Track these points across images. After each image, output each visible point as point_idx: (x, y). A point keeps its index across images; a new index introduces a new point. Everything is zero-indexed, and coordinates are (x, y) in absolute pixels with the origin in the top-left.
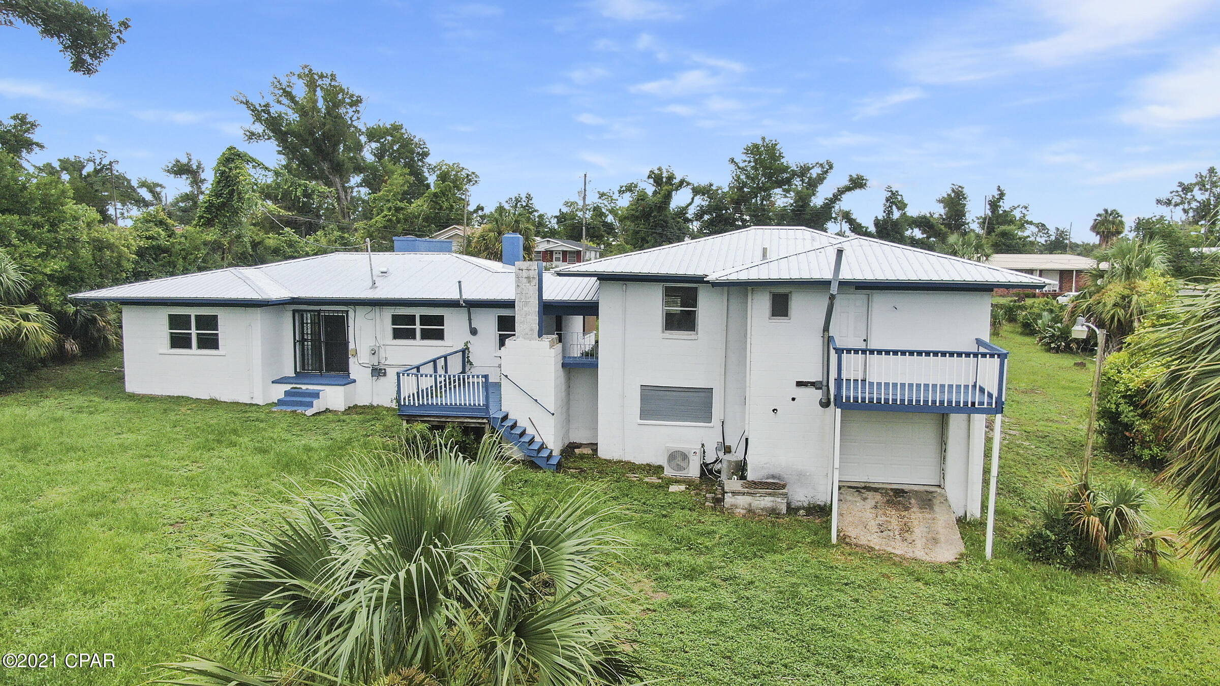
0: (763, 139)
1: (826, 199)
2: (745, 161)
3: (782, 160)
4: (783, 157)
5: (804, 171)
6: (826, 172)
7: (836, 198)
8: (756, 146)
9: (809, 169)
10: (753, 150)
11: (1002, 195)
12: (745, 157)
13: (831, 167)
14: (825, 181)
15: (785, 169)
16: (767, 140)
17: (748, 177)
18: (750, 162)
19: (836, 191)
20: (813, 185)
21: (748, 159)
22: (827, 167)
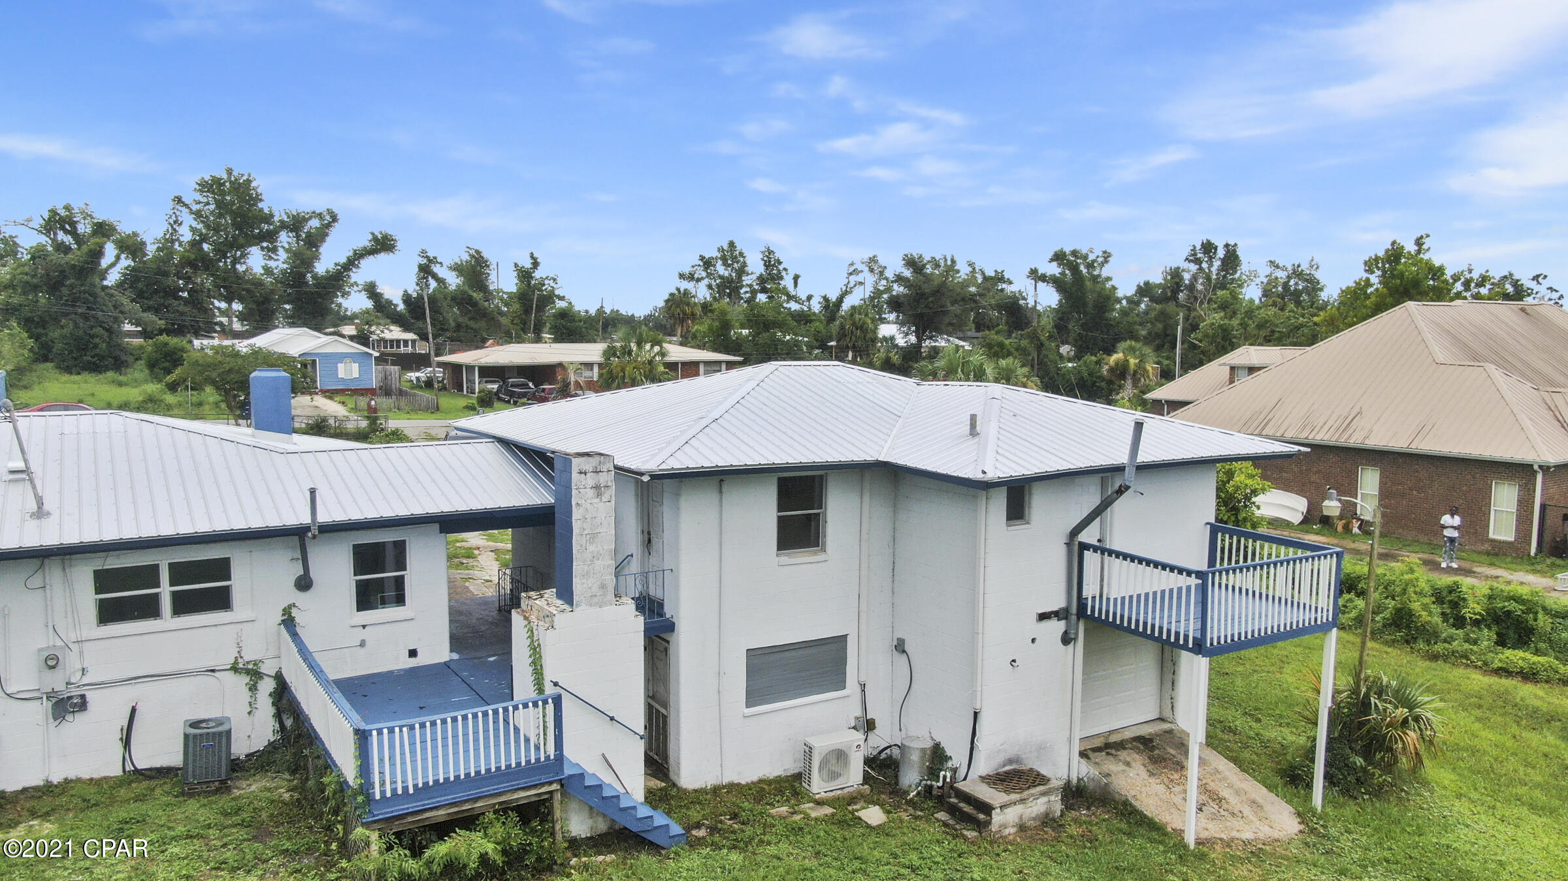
0: (230, 172)
1: (336, 264)
2: (200, 203)
3: (260, 205)
4: (261, 200)
5: (295, 224)
6: (329, 226)
7: (351, 263)
8: (217, 182)
9: (306, 220)
10: (211, 186)
11: (536, 264)
12: (198, 196)
13: (334, 218)
14: (328, 239)
15: (268, 218)
16: (235, 173)
17: (208, 227)
18: (208, 204)
19: (351, 253)
20: (314, 241)
21: (204, 200)
22: (328, 217)
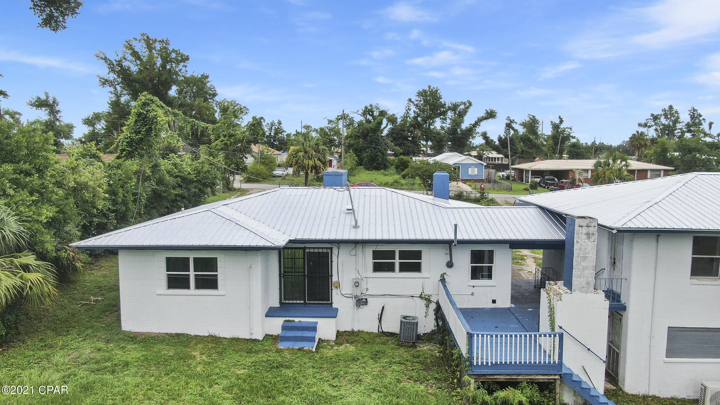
0: (429, 87)
1: (470, 125)
2: (418, 101)
3: (441, 100)
4: (441, 98)
5: (454, 108)
6: (468, 108)
7: (477, 124)
8: (425, 91)
9: (459, 106)
10: (422, 94)
11: (561, 121)
12: (417, 98)
13: (470, 104)
14: (467, 113)
15: (443, 106)
16: (431, 88)
17: (420, 111)
18: (421, 101)
19: (477, 120)
20: (462, 115)
21: (419, 99)
22: (468, 104)
